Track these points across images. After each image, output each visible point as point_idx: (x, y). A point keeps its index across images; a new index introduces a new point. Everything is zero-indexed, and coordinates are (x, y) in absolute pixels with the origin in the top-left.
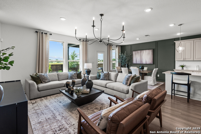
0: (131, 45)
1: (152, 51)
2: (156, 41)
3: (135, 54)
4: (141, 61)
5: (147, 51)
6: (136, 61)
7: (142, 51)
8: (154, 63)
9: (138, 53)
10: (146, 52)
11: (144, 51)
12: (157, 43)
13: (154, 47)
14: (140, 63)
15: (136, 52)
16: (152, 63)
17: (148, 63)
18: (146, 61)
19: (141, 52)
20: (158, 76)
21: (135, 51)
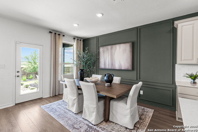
0: (97, 37)
1: (130, 46)
2: (137, 28)
3: (104, 51)
4: (112, 65)
5: (122, 46)
6: (105, 64)
7: (114, 46)
8: (133, 69)
9: (108, 49)
10: (120, 48)
11: (118, 46)
12: (138, 30)
13: (134, 39)
14: (110, 68)
15: (105, 48)
16: (130, 68)
17: (123, 68)
18: (120, 65)
19: (111, 48)
20: (142, 92)
21: (103, 46)
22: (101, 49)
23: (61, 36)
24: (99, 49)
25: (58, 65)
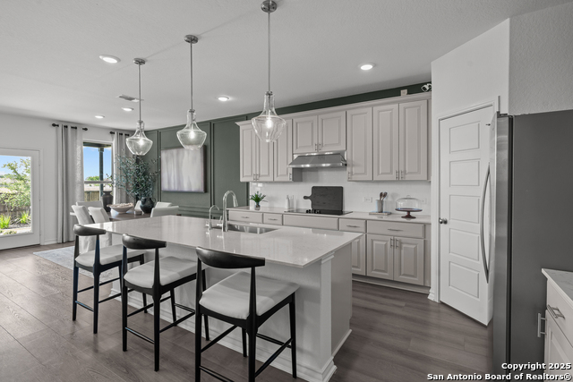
0: (158, 130)
2: (210, 122)
3: (167, 159)
4: (179, 183)
6: (169, 182)
7: (181, 151)
8: (206, 190)
9: (172, 155)
10: (188, 153)
11: (186, 151)
14: (177, 189)
15: (169, 151)
16: (202, 190)
17: (193, 190)
18: (190, 184)
19: (178, 154)
21: (166, 149)
22: (164, 155)
23: (79, 130)
24: (159, 154)
25: (74, 186)
